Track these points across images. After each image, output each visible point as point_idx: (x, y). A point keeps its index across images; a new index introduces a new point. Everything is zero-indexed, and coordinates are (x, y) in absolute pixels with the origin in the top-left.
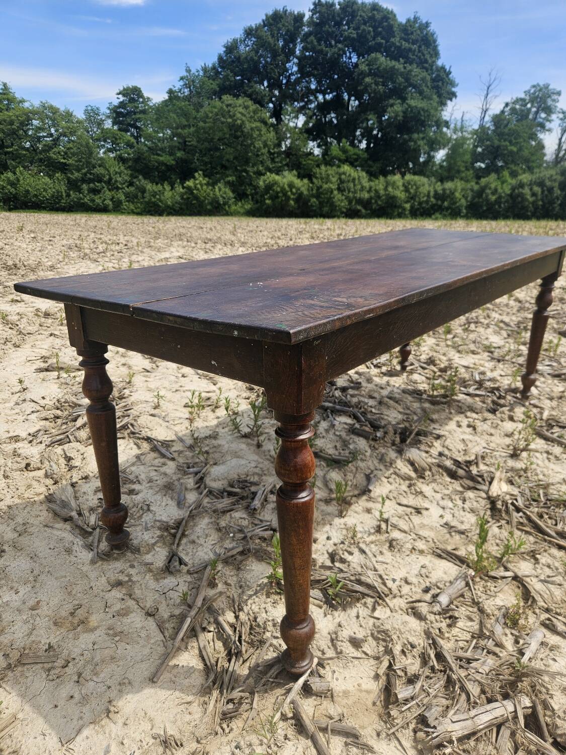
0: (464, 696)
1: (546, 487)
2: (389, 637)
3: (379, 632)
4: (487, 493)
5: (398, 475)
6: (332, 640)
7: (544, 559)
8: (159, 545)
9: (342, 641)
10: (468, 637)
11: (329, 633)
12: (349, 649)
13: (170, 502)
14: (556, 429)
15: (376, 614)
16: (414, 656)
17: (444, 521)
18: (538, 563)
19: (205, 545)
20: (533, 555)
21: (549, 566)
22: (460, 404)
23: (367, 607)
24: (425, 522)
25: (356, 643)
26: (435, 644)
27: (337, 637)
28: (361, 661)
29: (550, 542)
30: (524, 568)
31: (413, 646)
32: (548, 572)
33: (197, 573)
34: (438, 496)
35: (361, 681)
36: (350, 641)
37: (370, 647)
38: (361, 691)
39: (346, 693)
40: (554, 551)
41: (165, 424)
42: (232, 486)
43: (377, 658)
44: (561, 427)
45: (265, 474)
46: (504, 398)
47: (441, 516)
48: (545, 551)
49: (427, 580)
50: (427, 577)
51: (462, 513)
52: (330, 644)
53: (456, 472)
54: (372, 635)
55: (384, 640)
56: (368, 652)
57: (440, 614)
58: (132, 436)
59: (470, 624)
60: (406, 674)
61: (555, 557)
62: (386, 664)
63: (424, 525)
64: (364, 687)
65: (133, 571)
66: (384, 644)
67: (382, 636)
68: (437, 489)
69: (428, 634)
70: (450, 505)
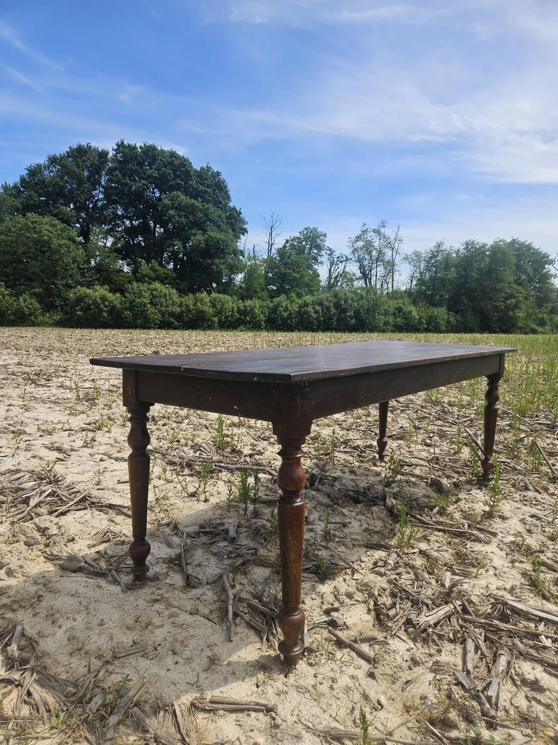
0: (424, 607)
1: (416, 500)
2: (369, 586)
3: (361, 586)
4: (385, 506)
5: (321, 504)
6: (335, 596)
7: (433, 538)
8: (170, 573)
9: (342, 595)
10: (411, 582)
11: (332, 593)
12: (347, 600)
13: (160, 545)
14: (406, 467)
15: (355, 577)
16: (387, 596)
17: (363, 528)
18: (430, 541)
19: (210, 565)
20: (425, 538)
21: (437, 542)
22: (338, 459)
23: (349, 574)
24: (352, 530)
25: (350, 596)
26: (396, 585)
27: (338, 593)
28: (356, 605)
29: (432, 529)
30: (423, 546)
31: (385, 590)
32: (438, 545)
33: (214, 583)
34: (354, 514)
35: (361, 617)
36: (346, 595)
37: (359, 596)
38: (363, 622)
39: (355, 625)
40: (436, 533)
41: (116, 494)
42: (204, 528)
43: (365, 602)
44: (408, 466)
45: (224, 518)
46: (365, 452)
47: (361, 526)
48: (431, 534)
49: (373, 558)
50: (372, 556)
51: (373, 521)
52: (334, 599)
53: (358, 499)
54: (358, 589)
55: (367, 590)
56: (359, 599)
57: (392, 570)
58: (93, 506)
59: (408, 576)
60: (385, 605)
61: (439, 536)
62: (372, 603)
63: (352, 533)
64: (364, 619)
65: (161, 592)
66: (367, 592)
67: (365, 588)
68: (351, 509)
69: (390, 582)
70: (364, 518)
